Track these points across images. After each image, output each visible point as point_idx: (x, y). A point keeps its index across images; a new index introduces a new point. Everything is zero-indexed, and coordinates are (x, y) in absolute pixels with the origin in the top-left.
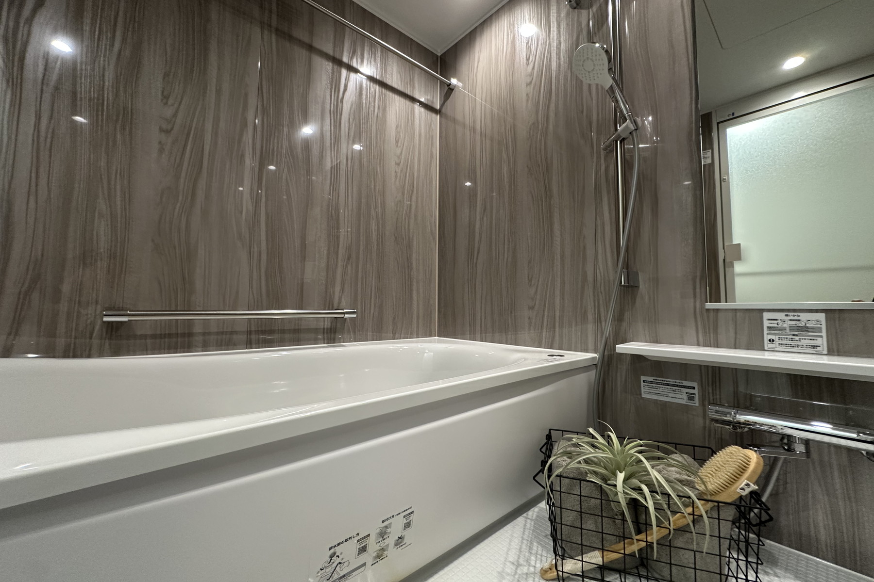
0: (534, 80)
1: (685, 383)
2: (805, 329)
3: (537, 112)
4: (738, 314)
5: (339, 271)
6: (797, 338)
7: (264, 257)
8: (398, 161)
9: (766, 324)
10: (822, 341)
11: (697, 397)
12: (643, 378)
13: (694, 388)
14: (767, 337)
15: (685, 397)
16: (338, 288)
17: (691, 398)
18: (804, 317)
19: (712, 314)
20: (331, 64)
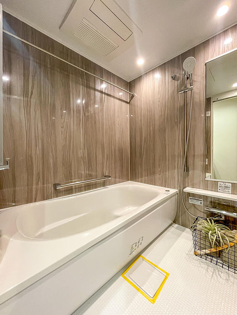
0: (161, 100)
1: (200, 199)
2: (227, 187)
3: (162, 112)
4: (213, 182)
5: (105, 163)
6: (225, 189)
7: (87, 162)
8: (118, 123)
9: (219, 185)
10: (230, 191)
11: (202, 203)
12: (190, 197)
13: (202, 201)
14: (219, 189)
15: (199, 203)
16: (105, 169)
17: (201, 203)
18: (227, 184)
19: (207, 181)
20: (100, 93)
